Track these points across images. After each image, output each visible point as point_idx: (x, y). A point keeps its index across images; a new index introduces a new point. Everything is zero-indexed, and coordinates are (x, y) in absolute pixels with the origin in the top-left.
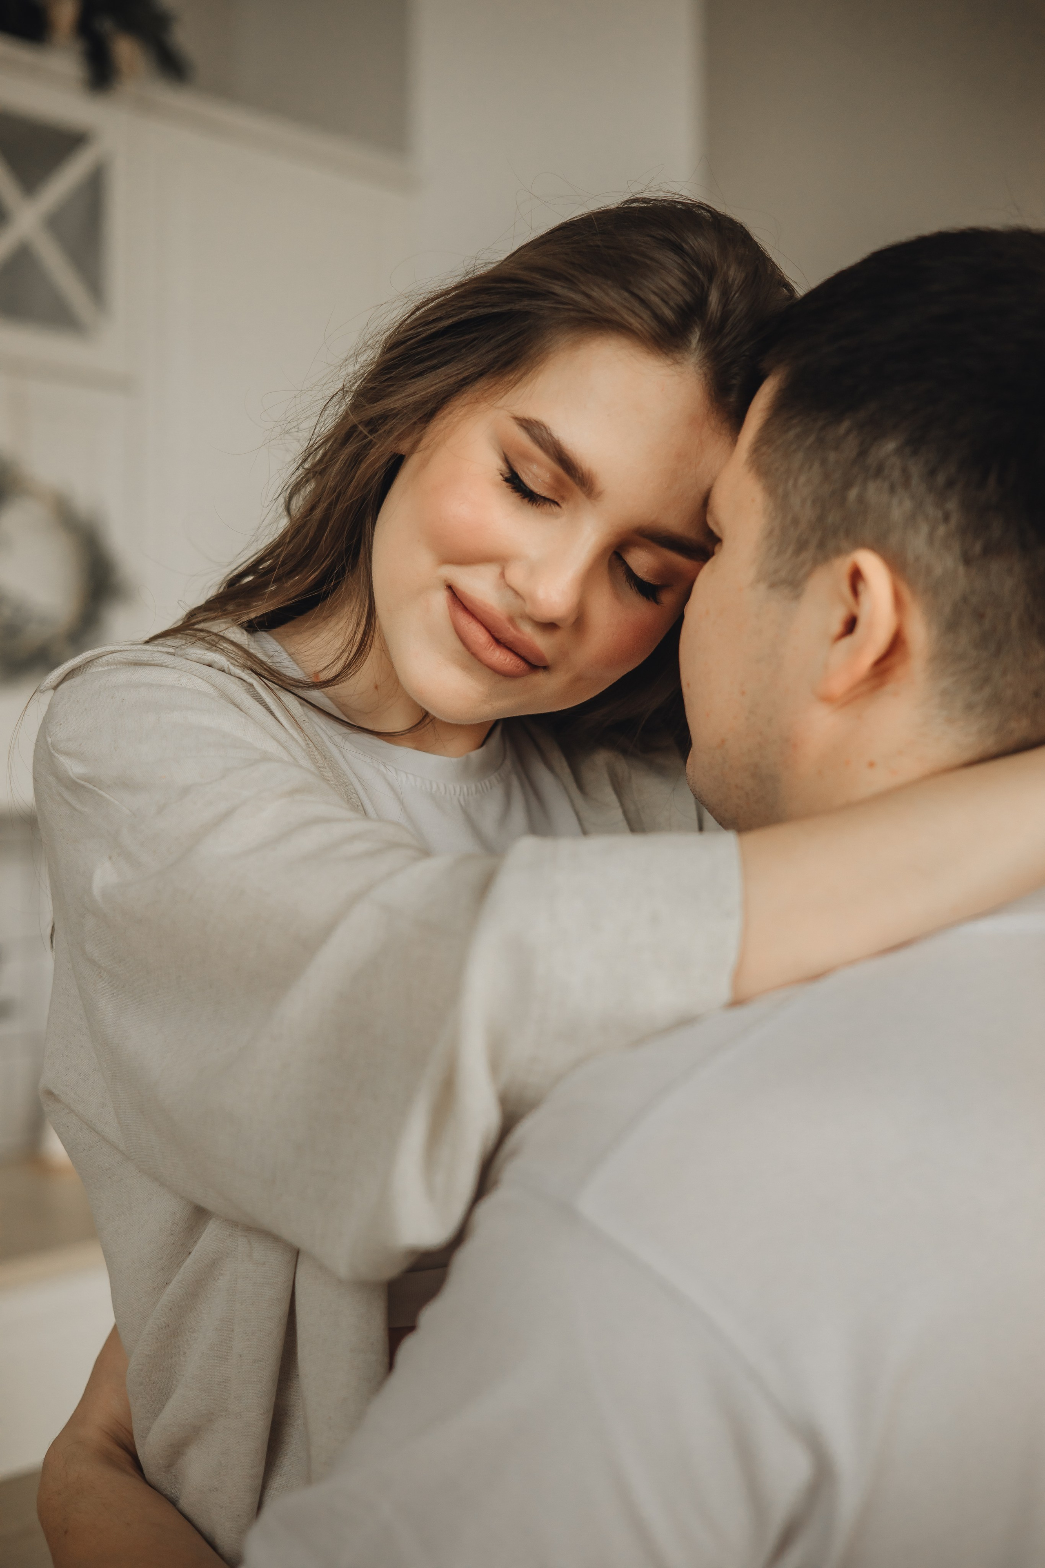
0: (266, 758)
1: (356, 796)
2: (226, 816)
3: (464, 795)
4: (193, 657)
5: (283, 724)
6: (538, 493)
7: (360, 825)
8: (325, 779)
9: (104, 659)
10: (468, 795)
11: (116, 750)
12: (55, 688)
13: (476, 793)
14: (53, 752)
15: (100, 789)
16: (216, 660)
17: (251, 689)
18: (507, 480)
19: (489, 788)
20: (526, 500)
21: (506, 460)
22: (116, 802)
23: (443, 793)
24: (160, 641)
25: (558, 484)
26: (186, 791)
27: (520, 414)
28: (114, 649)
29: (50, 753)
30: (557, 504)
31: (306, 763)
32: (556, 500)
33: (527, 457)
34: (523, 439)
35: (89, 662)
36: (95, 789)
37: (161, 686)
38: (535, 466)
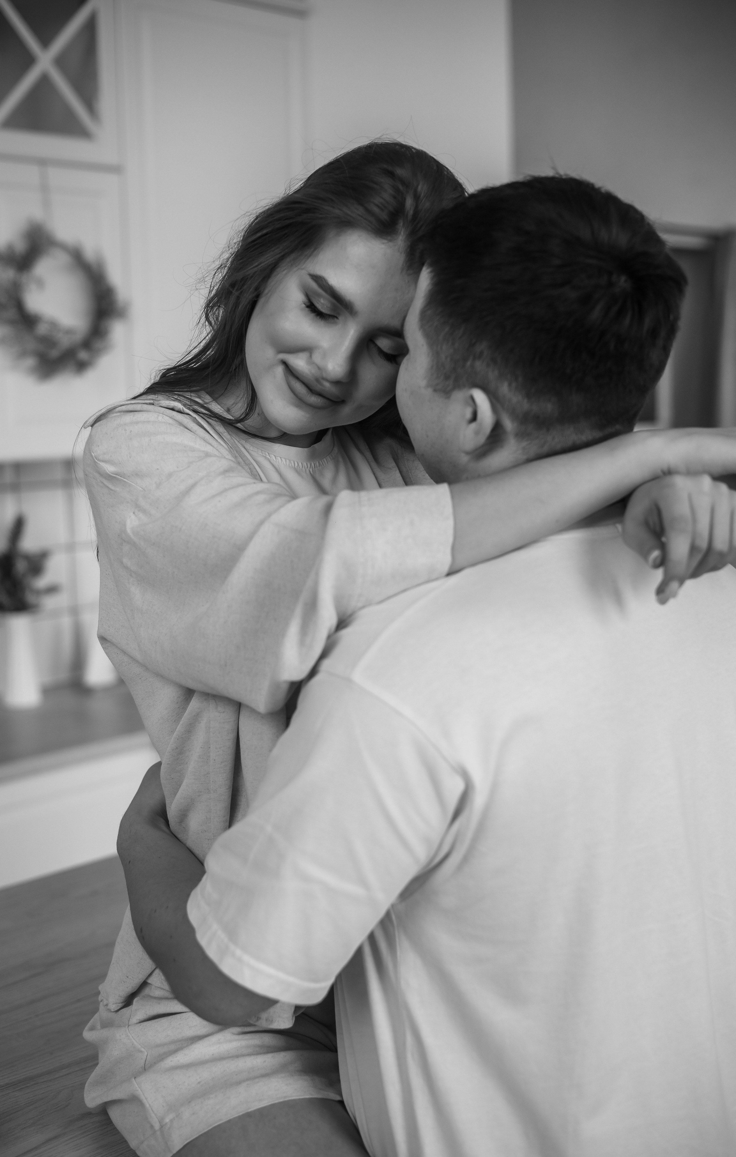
0: (207, 455)
1: (255, 470)
2: (193, 486)
3: (312, 468)
4: (164, 405)
5: (215, 437)
6: (325, 313)
7: (260, 486)
8: (239, 463)
9: (117, 409)
10: (315, 467)
11: (130, 458)
12: (92, 426)
13: (319, 466)
14: (96, 460)
15: (124, 478)
16: (176, 405)
17: (195, 420)
18: (308, 307)
19: (326, 463)
20: (318, 317)
21: (307, 296)
22: (134, 484)
23: (301, 467)
24: (144, 397)
25: (334, 308)
26: (170, 475)
27: (312, 272)
28: (122, 404)
29: (95, 462)
30: (337, 318)
31: (229, 457)
32: (336, 315)
33: (319, 295)
34: (314, 285)
35: (109, 411)
36: (122, 478)
37: (149, 422)
38: (322, 300)
